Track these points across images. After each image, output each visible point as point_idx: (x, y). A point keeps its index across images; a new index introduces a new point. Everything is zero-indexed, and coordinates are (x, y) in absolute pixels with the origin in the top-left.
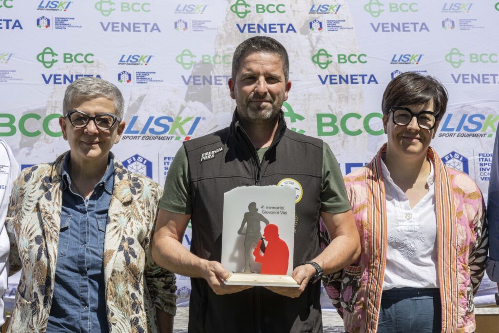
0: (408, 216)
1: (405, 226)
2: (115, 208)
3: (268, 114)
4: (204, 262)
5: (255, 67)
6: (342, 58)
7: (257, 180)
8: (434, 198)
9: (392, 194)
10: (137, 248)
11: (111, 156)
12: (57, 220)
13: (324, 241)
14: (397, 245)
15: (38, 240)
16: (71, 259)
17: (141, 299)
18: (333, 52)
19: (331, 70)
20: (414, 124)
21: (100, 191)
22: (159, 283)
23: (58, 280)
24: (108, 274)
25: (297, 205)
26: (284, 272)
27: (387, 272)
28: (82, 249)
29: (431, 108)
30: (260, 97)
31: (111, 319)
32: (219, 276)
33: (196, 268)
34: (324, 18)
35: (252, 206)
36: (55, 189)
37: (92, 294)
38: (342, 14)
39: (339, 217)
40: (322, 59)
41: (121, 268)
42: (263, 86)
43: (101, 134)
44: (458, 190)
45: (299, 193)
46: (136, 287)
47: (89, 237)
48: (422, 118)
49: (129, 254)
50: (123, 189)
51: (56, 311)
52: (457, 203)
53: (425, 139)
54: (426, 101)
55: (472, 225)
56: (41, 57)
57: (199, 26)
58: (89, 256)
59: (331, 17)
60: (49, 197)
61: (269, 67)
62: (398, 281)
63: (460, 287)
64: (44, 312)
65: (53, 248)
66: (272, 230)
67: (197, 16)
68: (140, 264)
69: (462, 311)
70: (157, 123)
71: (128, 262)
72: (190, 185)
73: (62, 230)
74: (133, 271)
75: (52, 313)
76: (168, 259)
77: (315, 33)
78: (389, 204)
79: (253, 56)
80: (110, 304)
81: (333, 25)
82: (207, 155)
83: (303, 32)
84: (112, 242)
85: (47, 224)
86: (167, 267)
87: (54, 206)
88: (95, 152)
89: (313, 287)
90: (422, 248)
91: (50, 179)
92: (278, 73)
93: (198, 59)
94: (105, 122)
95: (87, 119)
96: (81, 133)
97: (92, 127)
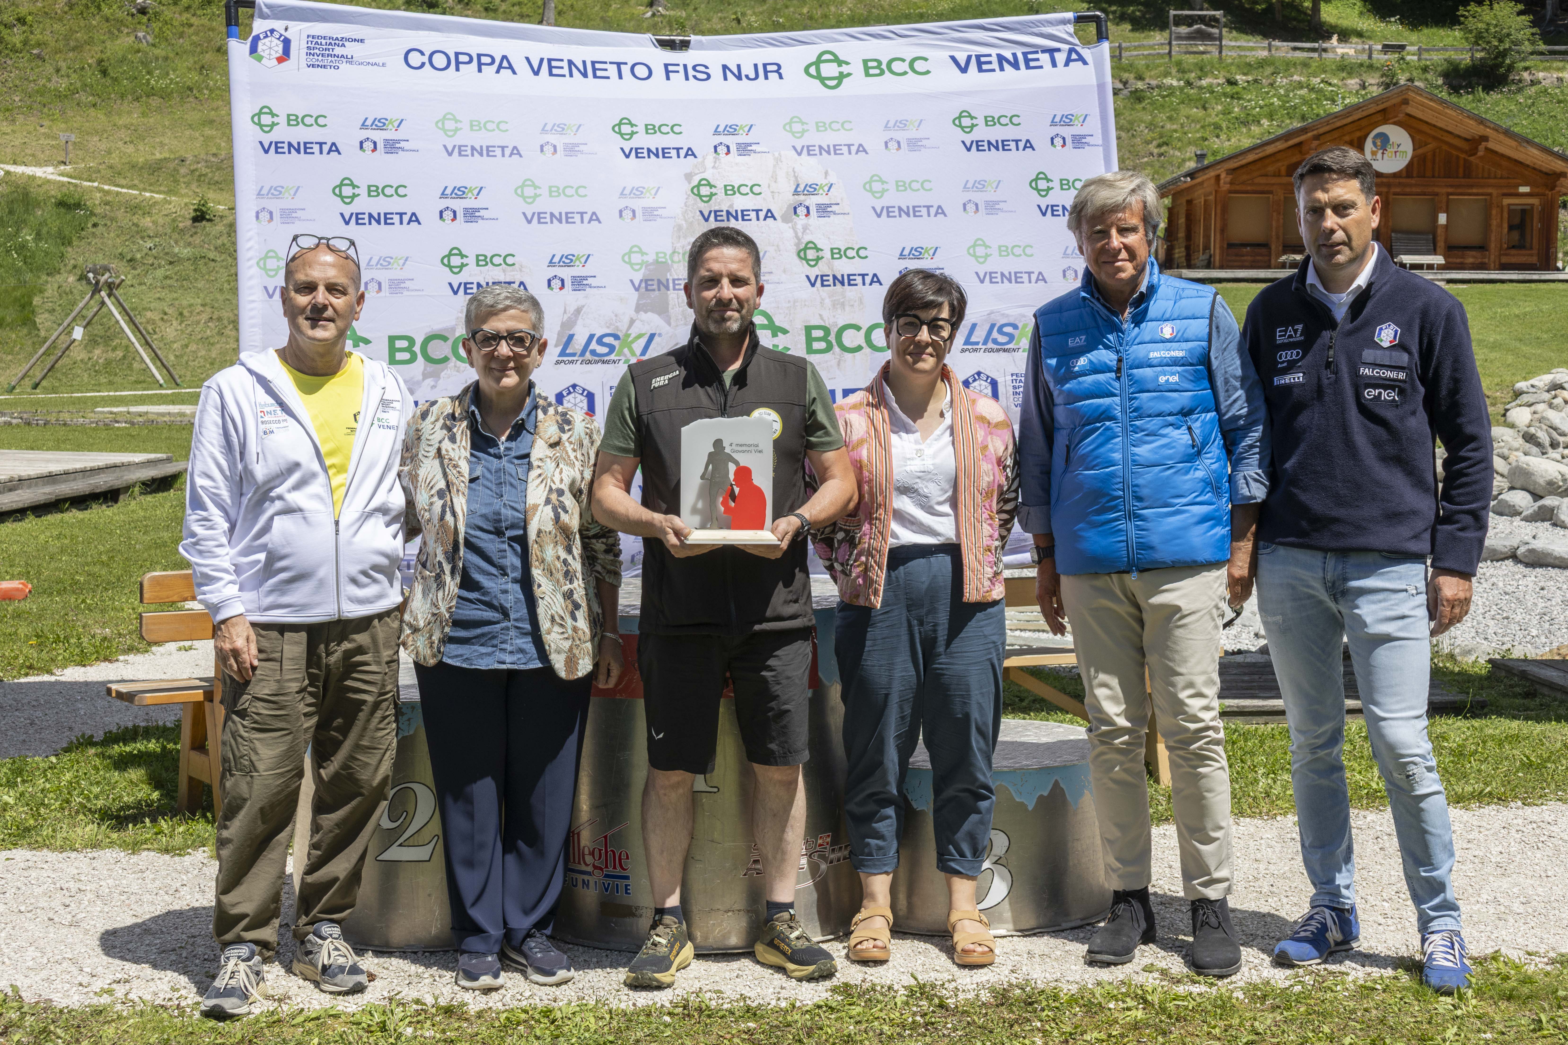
0: (919, 453)
1: (915, 466)
2: (539, 450)
3: (735, 326)
4: (658, 517)
5: (716, 266)
6: (837, 253)
7: (724, 411)
8: (952, 428)
9: (898, 427)
10: (569, 500)
11: (531, 385)
12: (465, 467)
13: (812, 486)
14: (905, 490)
15: (441, 494)
16: (484, 516)
17: (577, 565)
18: (825, 245)
19: (822, 268)
20: (924, 335)
21: (519, 430)
22: (599, 546)
23: (469, 544)
24: (532, 535)
25: (776, 443)
26: (761, 527)
27: (894, 526)
28: (497, 504)
29: (945, 314)
30: (723, 305)
31: (538, 592)
32: (677, 533)
33: (649, 525)
34: (812, 201)
35: (718, 443)
36: (461, 428)
37: (512, 560)
38: (835, 195)
39: (830, 456)
40: (811, 254)
41: (549, 526)
42: (727, 290)
43: (516, 357)
44: (981, 419)
45: (778, 426)
46: (569, 550)
47: (506, 489)
48: (934, 327)
49: (559, 509)
50: (548, 427)
51: (467, 583)
52: (980, 434)
53: (940, 353)
54: (940, 305)
55: (1000, 462)
56: (446, 261)
57: (650, 214)
58: (507, 513)
59: (821, 199)
60: (453, 439)
61: (734, 267)
62: (907, 537)
63: (986, 541)
64: (452, 584)
65: (460, 503)
66: (744, 473)
67: (648, 202)
68: (573, 520)
69: (989, 571)
70: (600, 342)
71: (557, 518)
72: (638, 420)
73: (472, 481)
74: (565, 531)
75: (462, 586)
76: (612, 514)
77: (801, 220)
78: (894, 438)
79: (713, 253)
80: (537, 573)
81: (824, 210)
82: (660, 381)
83: (786, 219)
84: (536, 494)
85: (452, 473)
86: (611, 525)
87: (460, 451)
88: (511, 380)
89: (798, 544)
90: (936, 492)
91: (453, 416)
92: (746, 273)
93: (650, 258)
94: (520, 341)
95: (497, 337)
96: (491, 357)
97: (504, 349)
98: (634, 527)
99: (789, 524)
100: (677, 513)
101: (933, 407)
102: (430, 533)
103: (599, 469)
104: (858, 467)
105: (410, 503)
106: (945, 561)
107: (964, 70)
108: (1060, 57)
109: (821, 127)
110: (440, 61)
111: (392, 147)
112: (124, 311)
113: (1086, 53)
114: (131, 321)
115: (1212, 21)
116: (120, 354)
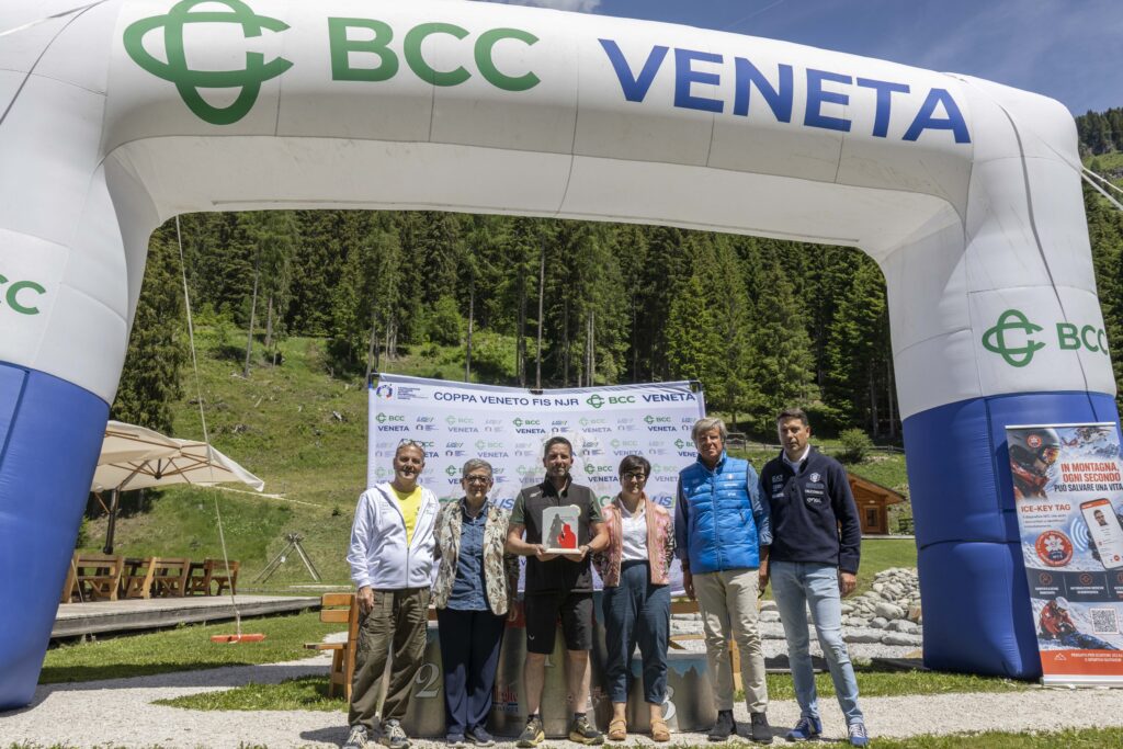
0: (633, 525)
1: (631, 529)
2: (489, 522)
3: (562, 474)
4: (533, 546)
5: (556, 451)
6: (600, 469)
7: (559, 504)
8: (645, 516)
9: (625, 515)
10: (499, 543)
11: (486, 498)
12: (459, 528)
14: (627, 539)
15: (450, 539)
16: (467, 548)
17: (502, 569)
18: (595, 466)
19: (594, 474)
20: (634, 480)
21: (481, 515)
22: (511, 562)
23: (460, 559)
24: (485, 555)
25: (580, 518)
26: (574, 547)
27: (623, 553)
28: (472, 543)
29: (643, 472)
30: (558, 465)
31: (487, 579)
32: (541, 550)
33: (530, 549)
34: (591, 449)
35: (557, 516)
36: (459, 514)
37: (477, 566)
39: (599, 525)
40: (590, 469)
41: (492, 552)
42: (560, 460)
43: (481, 486)
44: (657, 512)
45: (579, 512)
46: (499, 562)
47: (476, 538)
48: (638, 476)
49: (496, 545)
50: (492, 513)
51: (459, 575)
52: (657, 517)
53: (640, 488)
54: (640, 468)
55: (665, 528)
56: (448, 471)
57: (527, 454)
58: (476, 547)
60: (455, 518)
61: (562, 451)
62: (629, 557)
63: (660, 560)
64: (453, 575)
65: (458, 543)
66: (567, 528)
67: (526, 449)
68: (501, 550)
70: (507, 502)
71: (495, 549)
72: (525, 510)
73: (463, 534)
74: (498, 554)
75: (457, 576)
76: (515, 547)
77: (586, 456)
78: (623, 520)
80: (487, 571)
81: (595, 452)
84: (487, 539)
85: (455, 531)
86: (515, 552)
87: (458, 523)
88: (479, 495)
90: (640, 539)
91: (455, 510)
92: (567, 454)
93: (527, 470)
94: (483, 480)
95: (475, 478)
96: (472, 485)
97: (477, 482)
98: (522, 551)
99: (585, 548)
100: (541, 543)
101: (638, 508)
102: (445, 556)
103: (510, 531)
104: (609, 529)
105: (437, 544)
106: (644, 567)
107: (648, 400)
108: (685, 397)
109: (593, 422)
110: (448, 397)
111: (428, 428)
112: (303, 552)
113: (694, 395)
114: (306, 556)
115: (741, 437)
116: (299, 569)
